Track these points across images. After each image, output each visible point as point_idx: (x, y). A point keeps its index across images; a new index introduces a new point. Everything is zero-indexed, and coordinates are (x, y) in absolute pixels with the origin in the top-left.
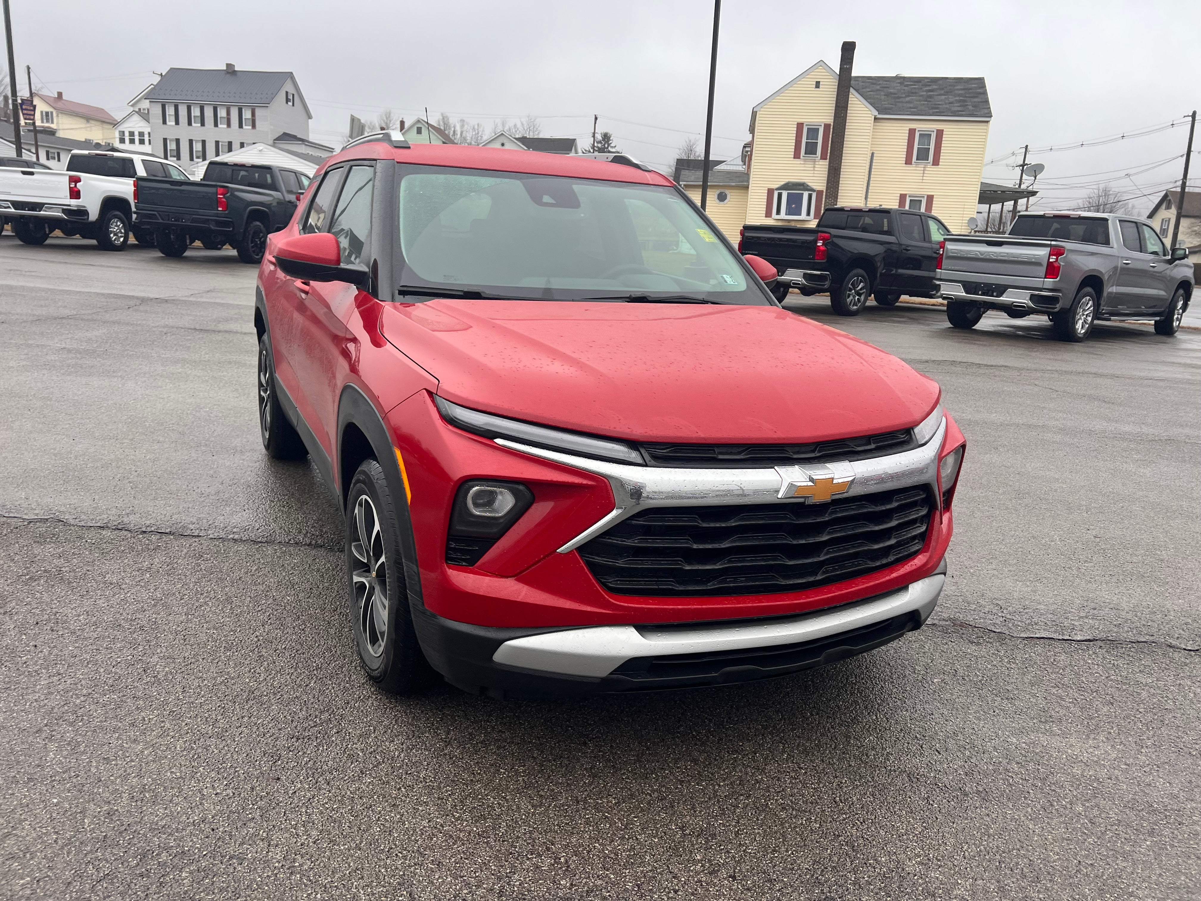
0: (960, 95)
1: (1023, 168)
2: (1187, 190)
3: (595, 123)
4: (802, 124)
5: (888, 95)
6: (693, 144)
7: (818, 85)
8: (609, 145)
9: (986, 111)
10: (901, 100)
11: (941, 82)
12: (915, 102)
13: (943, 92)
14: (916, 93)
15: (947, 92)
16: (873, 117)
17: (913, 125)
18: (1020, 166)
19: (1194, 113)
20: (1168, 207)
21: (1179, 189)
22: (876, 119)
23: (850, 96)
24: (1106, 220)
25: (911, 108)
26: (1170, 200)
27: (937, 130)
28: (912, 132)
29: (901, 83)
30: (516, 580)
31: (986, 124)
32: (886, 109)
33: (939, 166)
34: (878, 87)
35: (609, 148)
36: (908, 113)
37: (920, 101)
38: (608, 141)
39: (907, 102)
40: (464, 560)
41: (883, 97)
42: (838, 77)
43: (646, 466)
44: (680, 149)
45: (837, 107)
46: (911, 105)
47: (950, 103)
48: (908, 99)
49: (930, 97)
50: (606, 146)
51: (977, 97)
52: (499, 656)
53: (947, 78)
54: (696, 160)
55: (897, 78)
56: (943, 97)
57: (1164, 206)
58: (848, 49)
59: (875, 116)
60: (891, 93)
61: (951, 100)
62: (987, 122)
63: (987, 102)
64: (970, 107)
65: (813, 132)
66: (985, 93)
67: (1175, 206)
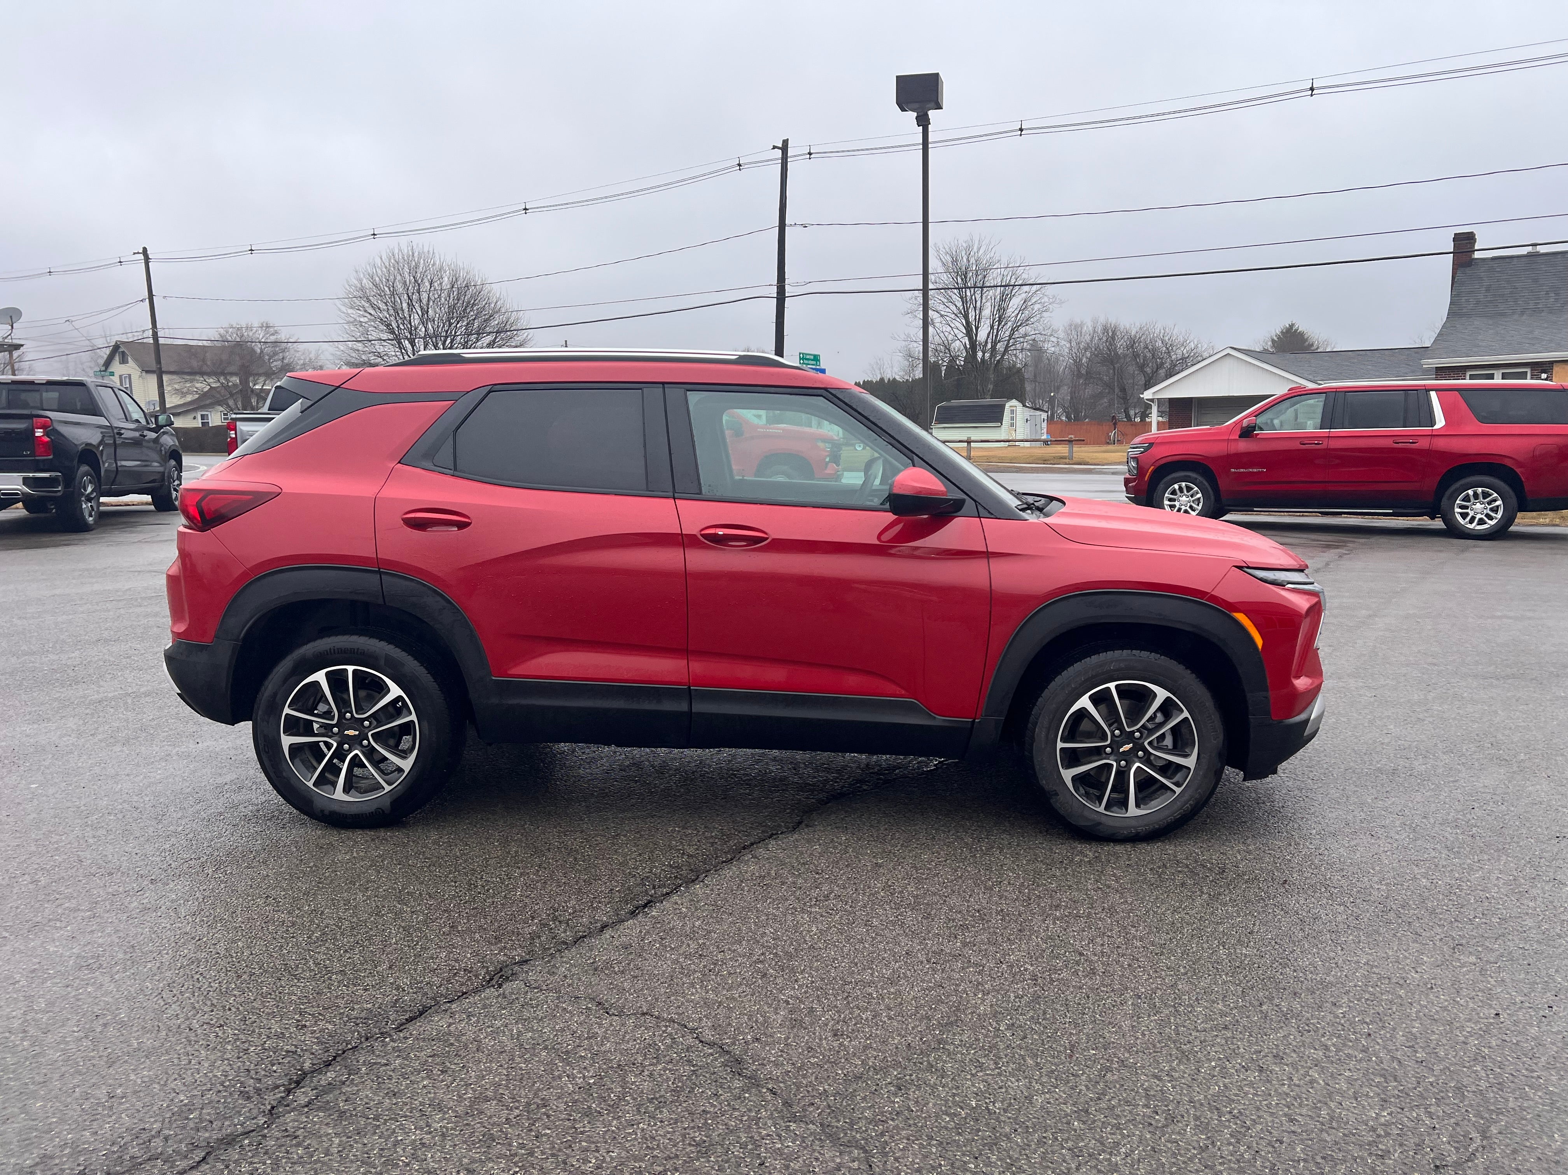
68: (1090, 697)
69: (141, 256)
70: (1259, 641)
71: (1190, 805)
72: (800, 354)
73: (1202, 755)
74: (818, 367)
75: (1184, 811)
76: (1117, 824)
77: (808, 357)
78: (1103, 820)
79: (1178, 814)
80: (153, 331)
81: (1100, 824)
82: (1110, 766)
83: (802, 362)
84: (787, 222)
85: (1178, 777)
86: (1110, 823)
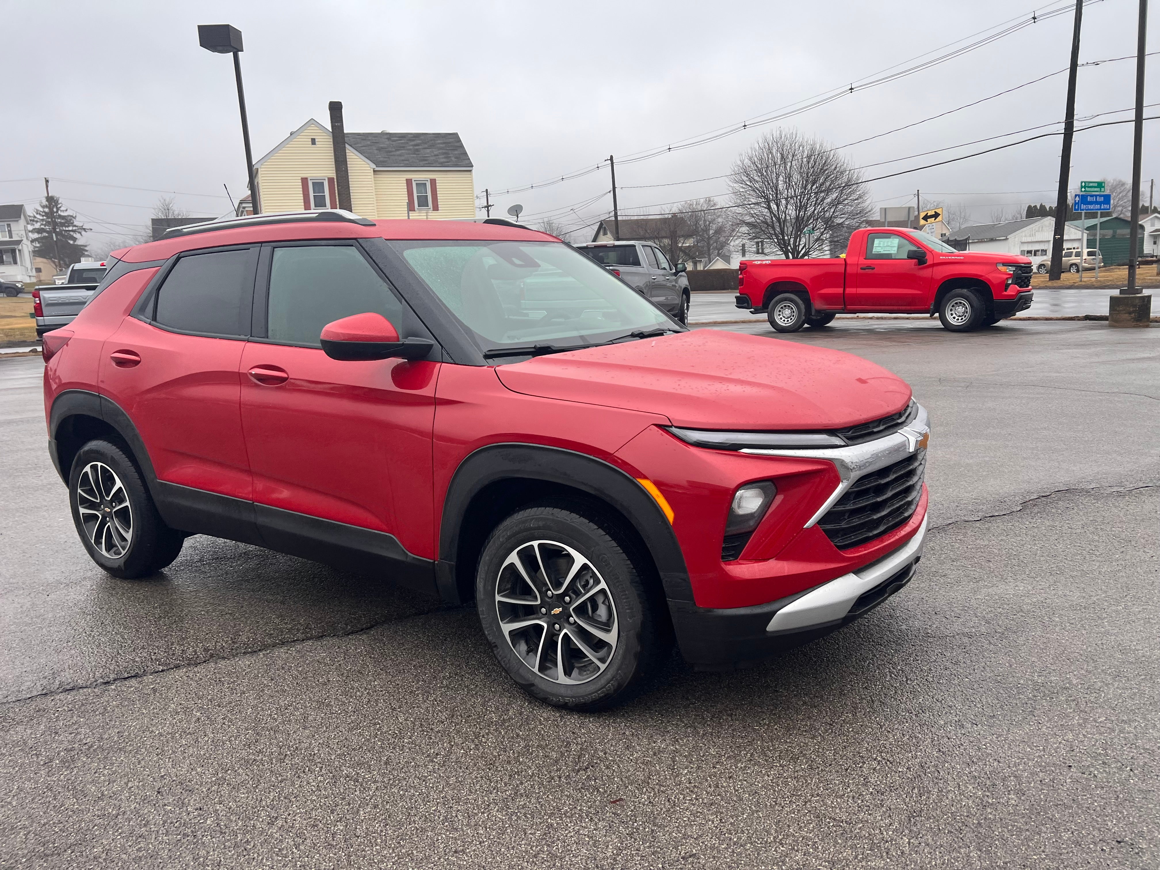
0: (441, 149)
1: (488, 209)
2: (619, 218)
3: (47, 187)
4: (306, 179)
5: (380, 149)
6: (169, 204)
7: (313, 141)
8: (58, 209)
9: (467, 162)
10: (392, 154)
11: (422, 137)
12: (406, 156)
13: (426, 146)
14: (403, 147)
15: (430, 146)
16: (372, 170)
17: (409, 176)
18: (485, 207)
19: (612, 157)
20: (605, 234)
21: (613, 219)
22: (374, 171)
23: (347, 151)
24: (634, 246)
25: (403, 160)
26: (605, 227)
27: (431, 179)
28: (409, 182)
29: (389, 139)
30: (775, 559)
31: (469, 173)
32: (381, 162)
33: (439, 211)
34: (369, 143)
35: (59, 212)
36: (402, 165)
37: (409, 154)
38: (56, 205)
39: (398, 155)
40: (730, 556)
41: (376, 152)
42: (331, 134)
43: (848, 446)
44: (154, 209)
45: (337, 161)
46: (403, 158)
47: (435, 155)
48: (398, 153)
49: (417, 150)
50: (55, 210)
51: (456, 150)
52: (772, 626)
53: (427, 134)
54: (175, 219)
55: (383, 134)
56: (428, 151)
57: (601, 233)
58: (336, 109)
59: (374, 169)
60: (382, 148)
61: (436, 153)
62: (470, 171)
63: (465, 154)
64: (453, 159)
65: (318, 186)
66: (462, 146)
67: (611, 232)
68: (518, 553)
69: (609, 162)
70: (670, 514)
71: (612, 685)
72: (1082, 183)
73: (621, 633)
74: (1102, 193)
75: (607, 690)
76: (549, 690)
77: (1091, 185)
78: (537, 681)
79: (602, 693)
80: (615, 212)
81: (533, 685)
82: (541, 628)
83: (1083, 189)
84: (1079, 63)
85: (602, 653)
86: (543, 686)
